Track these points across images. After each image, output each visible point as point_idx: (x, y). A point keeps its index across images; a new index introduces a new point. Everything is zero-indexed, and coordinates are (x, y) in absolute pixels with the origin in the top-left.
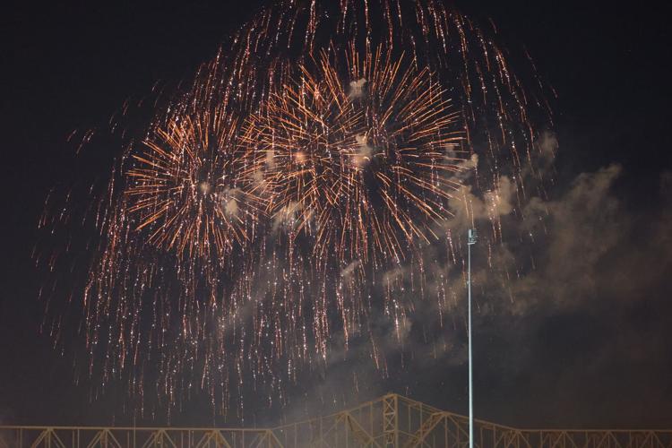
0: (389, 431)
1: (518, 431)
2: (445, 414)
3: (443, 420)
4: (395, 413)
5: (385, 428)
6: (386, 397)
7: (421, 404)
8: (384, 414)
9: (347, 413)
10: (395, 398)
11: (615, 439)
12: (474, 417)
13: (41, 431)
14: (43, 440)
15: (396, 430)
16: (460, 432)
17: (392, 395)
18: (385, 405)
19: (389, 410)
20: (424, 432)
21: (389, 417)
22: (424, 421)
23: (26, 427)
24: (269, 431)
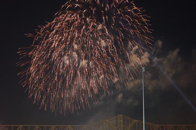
0: (120, 126)
1: (158, 126)
2: (136, 121)
3: (136, 122)
4: (122, 121)
5: (119, 125)
6: (119, 116)
7: (129, 118)
8: (119, 121)
9: (108, 120)
10: (122, 116)
11: (186, 128)
12: (145, 122)
13: (18, 126)
14: (19, 129)
15: (122, 125)
16: (141, 126)
17: (121, 115)
18: (119, 118)
19: (120, 120)
20: (130, 126)
21: (120, 122)
22: (130, 123)
23: (14, 125)
24: (85, 126)
